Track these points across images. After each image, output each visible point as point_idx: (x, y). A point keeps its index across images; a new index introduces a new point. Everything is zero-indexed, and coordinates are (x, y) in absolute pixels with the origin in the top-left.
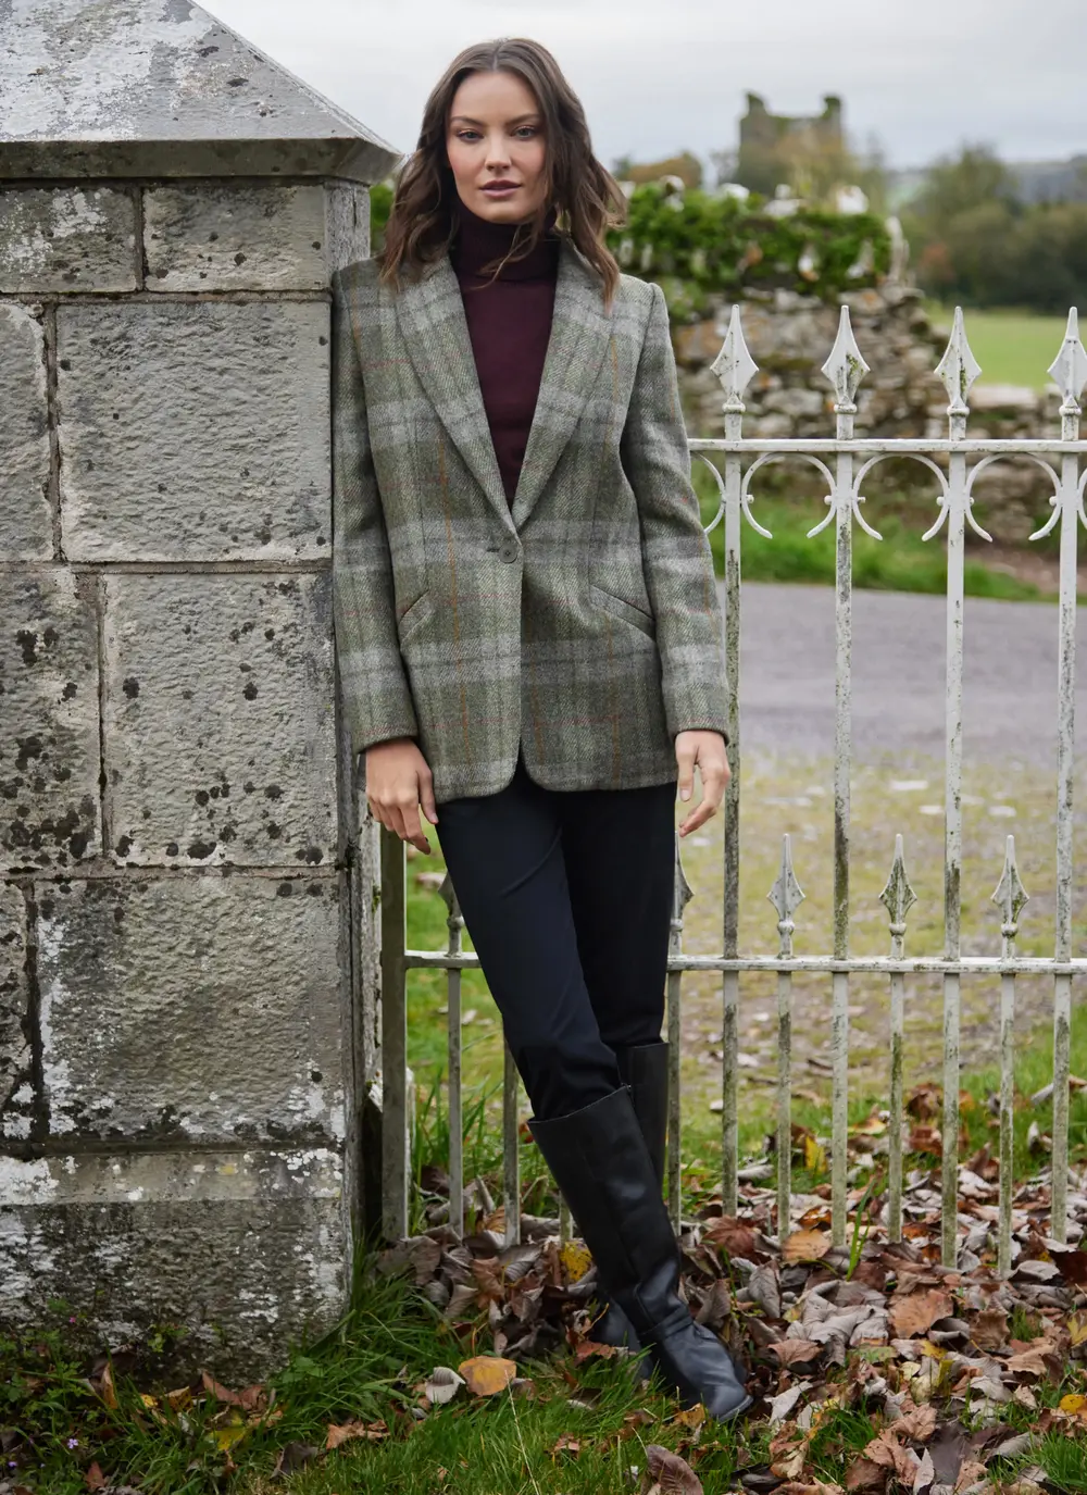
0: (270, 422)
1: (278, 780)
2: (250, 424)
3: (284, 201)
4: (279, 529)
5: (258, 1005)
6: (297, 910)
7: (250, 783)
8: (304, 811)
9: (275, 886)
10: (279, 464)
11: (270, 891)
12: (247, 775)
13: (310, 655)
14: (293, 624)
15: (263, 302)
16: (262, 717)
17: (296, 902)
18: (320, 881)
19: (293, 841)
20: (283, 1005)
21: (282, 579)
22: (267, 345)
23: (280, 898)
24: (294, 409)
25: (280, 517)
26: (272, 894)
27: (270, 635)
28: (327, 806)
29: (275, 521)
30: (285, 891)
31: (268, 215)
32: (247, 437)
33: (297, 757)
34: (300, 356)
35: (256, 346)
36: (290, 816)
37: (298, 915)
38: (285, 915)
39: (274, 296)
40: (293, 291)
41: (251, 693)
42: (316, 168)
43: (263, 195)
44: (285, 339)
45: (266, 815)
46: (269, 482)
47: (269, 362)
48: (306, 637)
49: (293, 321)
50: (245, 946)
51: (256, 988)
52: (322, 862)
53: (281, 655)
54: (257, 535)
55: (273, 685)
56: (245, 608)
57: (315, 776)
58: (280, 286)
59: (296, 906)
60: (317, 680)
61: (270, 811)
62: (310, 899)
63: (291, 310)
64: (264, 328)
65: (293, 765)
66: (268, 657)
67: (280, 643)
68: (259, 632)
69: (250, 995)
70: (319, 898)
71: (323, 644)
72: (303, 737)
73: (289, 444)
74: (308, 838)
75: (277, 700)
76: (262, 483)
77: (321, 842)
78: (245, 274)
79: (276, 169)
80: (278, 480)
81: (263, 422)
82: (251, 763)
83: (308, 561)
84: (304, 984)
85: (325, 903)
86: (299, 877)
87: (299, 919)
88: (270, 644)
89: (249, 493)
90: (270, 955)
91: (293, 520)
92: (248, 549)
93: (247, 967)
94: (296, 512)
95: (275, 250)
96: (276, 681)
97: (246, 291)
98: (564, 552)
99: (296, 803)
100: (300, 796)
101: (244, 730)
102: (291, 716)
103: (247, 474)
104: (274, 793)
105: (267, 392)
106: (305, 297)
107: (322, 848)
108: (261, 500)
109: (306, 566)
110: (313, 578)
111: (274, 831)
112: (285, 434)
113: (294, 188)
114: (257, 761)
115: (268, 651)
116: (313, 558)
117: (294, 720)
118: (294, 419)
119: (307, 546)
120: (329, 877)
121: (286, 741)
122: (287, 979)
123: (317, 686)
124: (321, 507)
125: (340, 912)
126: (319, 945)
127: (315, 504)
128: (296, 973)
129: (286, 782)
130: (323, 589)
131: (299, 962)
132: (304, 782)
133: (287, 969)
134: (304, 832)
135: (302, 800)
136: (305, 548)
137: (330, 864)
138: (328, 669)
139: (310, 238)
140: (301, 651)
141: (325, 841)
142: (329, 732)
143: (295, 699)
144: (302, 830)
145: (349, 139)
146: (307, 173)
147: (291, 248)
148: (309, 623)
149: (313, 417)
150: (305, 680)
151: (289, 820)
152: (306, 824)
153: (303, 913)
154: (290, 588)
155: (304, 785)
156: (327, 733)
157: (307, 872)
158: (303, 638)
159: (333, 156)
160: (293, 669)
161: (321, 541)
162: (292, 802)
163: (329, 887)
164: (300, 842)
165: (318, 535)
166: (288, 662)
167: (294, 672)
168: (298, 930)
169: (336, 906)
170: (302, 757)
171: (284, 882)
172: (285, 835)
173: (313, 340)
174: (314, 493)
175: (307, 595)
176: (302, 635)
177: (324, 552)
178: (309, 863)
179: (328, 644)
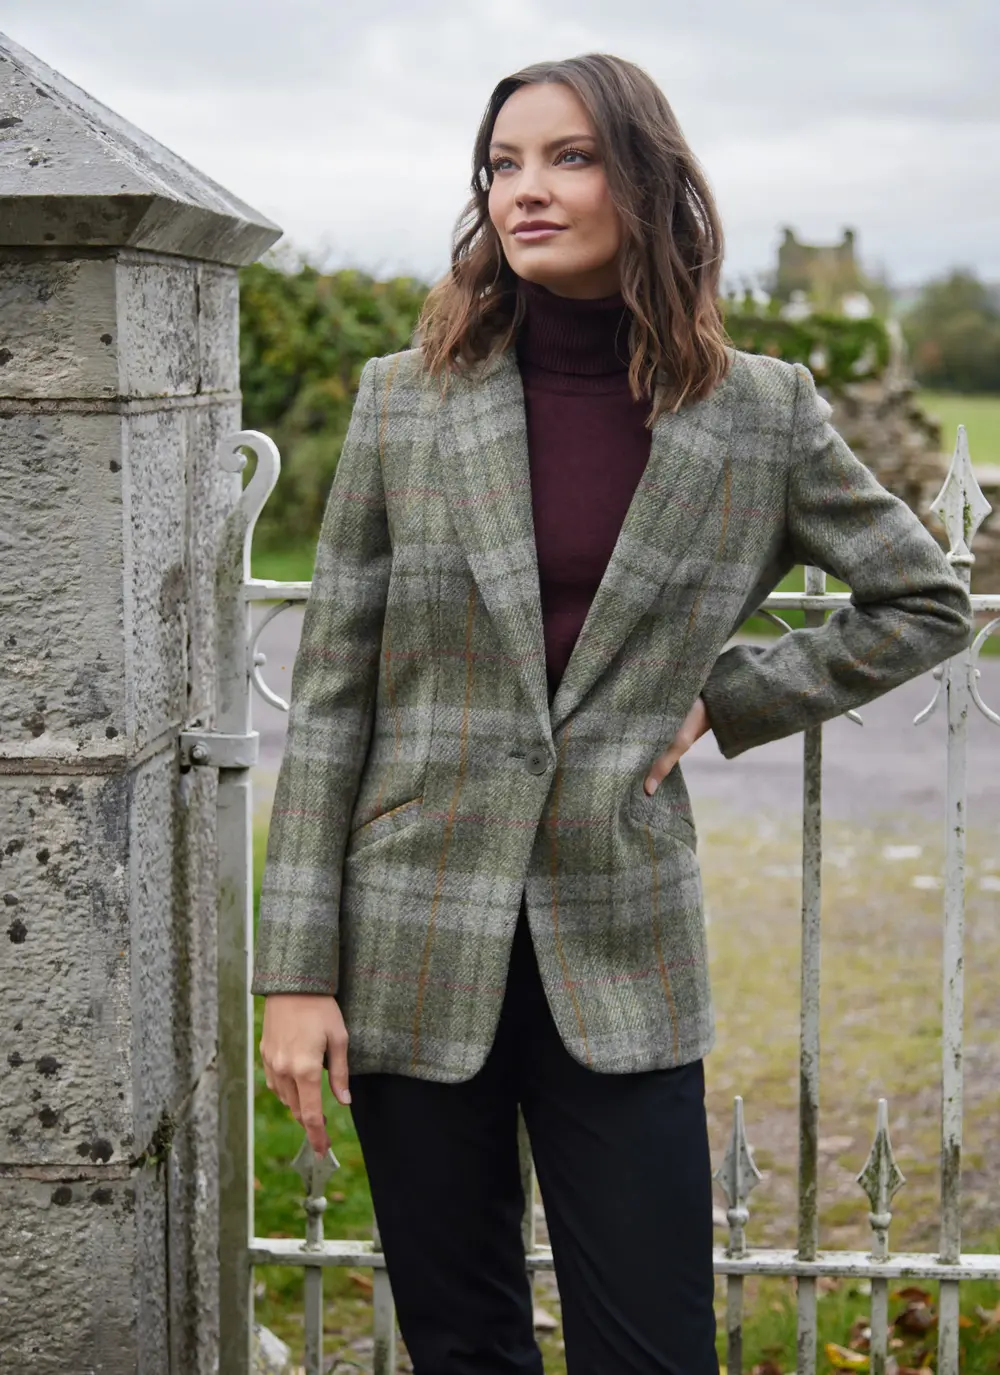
0: (44, 573)
1: (53, 1049)
2: (18, 577)
3: (63, 280)
4: (54, 716)
5: (26, 1349)
6: (81, 1223)
7: (16, 1054)
8: (88, 1092)
9: (49, 1191)
10: (56, 630)
11: (42, 1197)
12: (13, 1042)
13: (97, 884)
14: (75, 843)
15: (35, 414)
16: (34, 966)
17: (77, 1212)
18: (110, 1184)
19: (74, 1131)
20: (60, 1349)
21: (60, 783)
22: (41, 470)
23: (56, 1206)
24: (75, 556)
25: (58, 701)
26: (45, 1201)
27: (43, 857)
28: (119, 1085)
29: (51, 706)
30: (62, 1198)
31: (43, 298)
32: (12, 593)
33: (80, 1019)
34: (84, 486)
35: (26, 473)
36: (70, 1098)
37: (80, 1230)
38: (62, 1229)
39: (51, 407)
40: (75, 399)
41: (18, 934)
42: (105, 236)
43: (36, 271)
44: (64, 464)
45: (37, 1096)
46: (43, 654)
47: (43, 494)
48: (92, 859)
49: (75, 440)
50: (8, 1269)
51: (23, 1326)
52: (112, 1160)
53: (59, 884)
54: (26, 724)
55: (48, 923)
56: (11, 821)
57: (103, 1045)
58: (58, 393)
59: (76, 1218)
60: (106, 917)
61: (43, 1091)
62: (96, 1208)
63: (72, 425)
64: (40, 448)
65: (73, 1030)
66: (41, 887)
67: (57, 868)
68: (29, 853)
69: (15, 1335)
70: (109, 1207)
71: (114, 870)
72: (88, 993)
73: (70, 603)
74: (94, 1127)
75: (53, 944)
76: (33, 655)
77: (111, 1132)
78: (11, 375)
79: (50, 237)
80: (54, 651)
81: (34, 573)
82: (18, 1027)
83: (93, 759)
84: (87, 1321)
85: (116, 1214)
86: (81, 1179)
87: (81, 1235)
88: (43, 869)
89: (16, 669)
90: (42, 1283)
91: (74, 704)
92: (15, 743)
93: (12, 1298)
94: (80, 693)
95: (51, 345)
96: (51, 918)
97: (13, 399)
99: (78, 1080)
100: (83, 1071)
101: (10, 983)
102: (72, 965)
103: (13, 643)
104: (48, 1067)
105: (41, 533)
106: (91, 407)
107: (112, 1140)
108: (31, 677)
109: (91, 765)
110: (102, 782)
111: (48, 1118)
112: (65, 590)
113: (77, 263)
114: (25, 1024)
115: (42, 878)
116: (99, 754)
117: (75, 970)
118: (77, 570)
119: (93, 739)
120: (120, 1179)
121: (64, 998)
122: (65, 1314)
123: (106, 926)
124: (112, 687)
125: (136, 1225)
126: (109, 1270)
127: (104, 684)
128: (76, 1306)
129: (64, 1053)
130: (114, 796)
131: (80, 1291)
132: (87, 1053)
133: (65, 1302)
134: (88, 1120)
135: (86, 1076)
136: (90, 742)
137: (123, 1162)
138: (121, 903)
139: (98, 330)
140: (84, 879)
141: (116, 1131)
142: (121, 987)
143: (77, 943)
144: (86, 1117)
145: (143, 197)
146: (92, 242)
147: (73, 344)
148: (96, 841)
149: (102, 568)
150: (90, 917)
151: (68, 1103)
152: (89, 1109)
153: (86, 1226)
154: (70, 795)
155: (88, 1057)
156: (119, 988)
157: (91, 1173)
158: (87, 862)
159: (124, 218)
160: (74, 902)
161: (111, 733)
162: (72, 1079)
163: (121, 1192)
164: (83, 1133)
165: (107, 725)
166: (67, 893)
167: (76, 907)
168: (80, 1250)
169: (131, 1218)
170: (86, 1020)
171: (61, 1185)
172: (63, 1123)
173: (102, 465)
174: (103, 669)
175: (93, 804)
176: (86, 858)
177: (115, 747)
178: (95, 1161)
179: (120, 870)
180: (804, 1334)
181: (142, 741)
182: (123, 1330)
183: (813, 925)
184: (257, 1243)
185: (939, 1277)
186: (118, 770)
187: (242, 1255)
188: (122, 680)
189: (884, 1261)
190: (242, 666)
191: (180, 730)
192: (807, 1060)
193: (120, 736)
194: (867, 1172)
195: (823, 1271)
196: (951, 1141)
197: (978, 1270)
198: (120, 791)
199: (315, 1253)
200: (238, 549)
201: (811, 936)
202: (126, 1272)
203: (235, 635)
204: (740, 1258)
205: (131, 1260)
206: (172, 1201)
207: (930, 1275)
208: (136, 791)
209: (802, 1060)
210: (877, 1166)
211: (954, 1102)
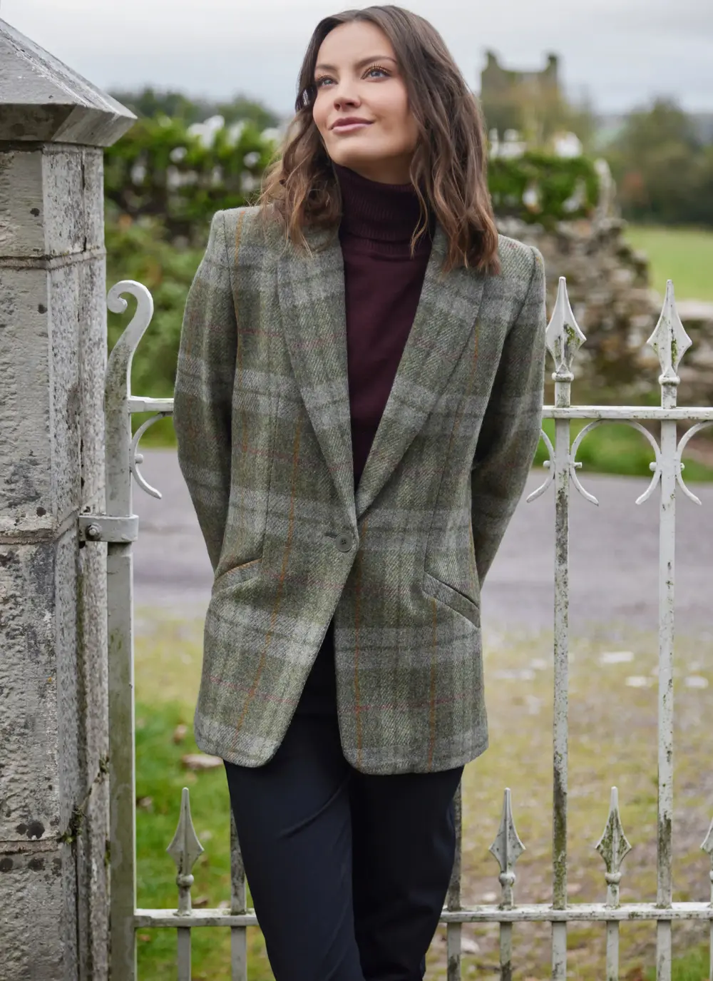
3: (2, 166)
6: (19, 885)
8: (25, 785)
13: (30, 627)
14: (13, 596)
17: (17, 876)
18: (42, 855)
19: (14, 815)
24: (12, 377)
28: (49, 779)
30: (5, 867)
33: (18, 730)
34: (19, 324)
36: (11, 790)
37: (18, 891)
38: (6, 890)
40: (11, 258)
42: (35, 134)
48: (26, 609)
49: (11, 288)
52: (44, 836)
53: (1, 627)
57: (36, 749)
59: (17, 881)
60: (38, 652)
62: (31, 873)
63: (9, 277)
65: (13, 738)
70: (41, 872)
71: (44, 616)
72: (24, 710)
73: (8, 413)
74: (29, 812)
77: (42, 816)
83: (27, 532)
84: (25, 959)
85: (47, 877)
86: (20, 851)
87: (20, 894)
91: (12, 490)
94: (17, 481)
98: (403, 540)
99: (17, 777)
100: (21, 770)
102: (12, 689)
106: (23, 264)
107: (43, 821)
109: (25, 537)
110: (34, 549)
112: (4, 403)
113: (12, 153)
116: (33, 528)
117: (13, 694)
118: (13, 388)
119: (27, 516)
120: (51, 851)
121: (6, 715)
122: (8, 955)
123: (38, 659)
124: (42, 477)
125: (62, 885)
126: (41, 920)
127: (35, 475)
128: (16, 949)
129: (6, 756)
130: (43, 560)
131: (20, 937)
132: (25, 755)
133: (7, 945)
134: (26, 806)
135: (23, 773)
136: (25, 519)
137: (52, 838)
138: (49, 641)
139: (29, 205)
140: (21, 623)
141: (47, 814)
142: (49, 705)
143: (15, 672)
144: (23, 804)
145: (66, 106)
146: (24, 138)
147: (9, 215)
148: (29, 594)
149: (33, 386)
150: (26, 652)
151: (9, 794)
152: (27, 798)
153: (24, 888)
154: (9, 559)
155: (24, 759)
156: (49, 706)
157: (29, 847)
158: (23, 610)
159: (51, 121)
160: (13, 641)
161: (41, 512)
162: (12, 776)
163: (51, 860)
164: (22, 816)
165: (38, 506)
166: (7, 634)
167: (14, 644)
168: (20, 905)
169: (59, 880)
170: (22, 730)
171: (4, 857)
172: (6, 809)
173: (32, 307)
174: (35, 463)
175: (27, 567)
176: (21, 607)
177: (45, 522)
178: (30, 837)
179: (48, 616)
180: (557, 965)
181: (61, 519)
182: (53, 965)
183: (563, 657)
184: (139, 912)
185: (657, 918)
186: (45, 540)
187: (129, 921)
188: (49, 471)
189: (616, 908)
190: (126, 463)
191: (78, 514)
192: (559, 758)
193: (48, 514)
194: (603, 842)
195: (571, 917)
196: (665, 816)
197: (685, 912)
198: (48, 556)
199: (186, 917)
200: (122, 372)
201: (561, 665)
202: (55, 921)
203: (120, 439)
204: (510, 910)
205: (59, 912)
206: (80, 875)
207: (650, 917)
208: (58, 557)
209: (555, 758)
210: (610, 838)
211: (667, 787)
